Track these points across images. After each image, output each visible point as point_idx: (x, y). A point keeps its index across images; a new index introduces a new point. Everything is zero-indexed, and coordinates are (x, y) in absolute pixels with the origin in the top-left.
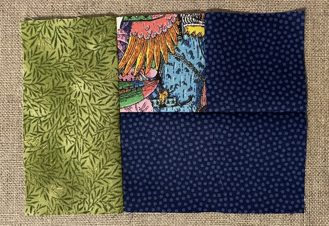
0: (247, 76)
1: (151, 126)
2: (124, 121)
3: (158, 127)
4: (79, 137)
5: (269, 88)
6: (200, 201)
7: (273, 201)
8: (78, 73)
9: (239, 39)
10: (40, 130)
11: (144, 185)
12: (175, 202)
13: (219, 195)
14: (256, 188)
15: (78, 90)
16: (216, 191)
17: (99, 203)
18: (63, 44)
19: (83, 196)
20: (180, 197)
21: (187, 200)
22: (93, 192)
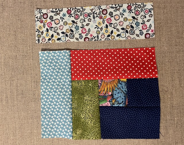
0: (141, 95)
1: (110, 111)
2: (101, 109)
3: (112, 111)
4: (87, 114)
5: (148, 99)
6: (126, 135)
7: (150, 135)
8: (86, 93)
9: (138, 83)
10: (74, 112)
11: (108, 130)
12: (118, 136)
13: (132, 133)
14: (144, 131)
15: (86, 99)
16: (131, 132)
17: (93, 136)
18: (81, 84)
19: (88, 134)
20: (119, 134)
21: (122, 135)
22: (91, 132)
